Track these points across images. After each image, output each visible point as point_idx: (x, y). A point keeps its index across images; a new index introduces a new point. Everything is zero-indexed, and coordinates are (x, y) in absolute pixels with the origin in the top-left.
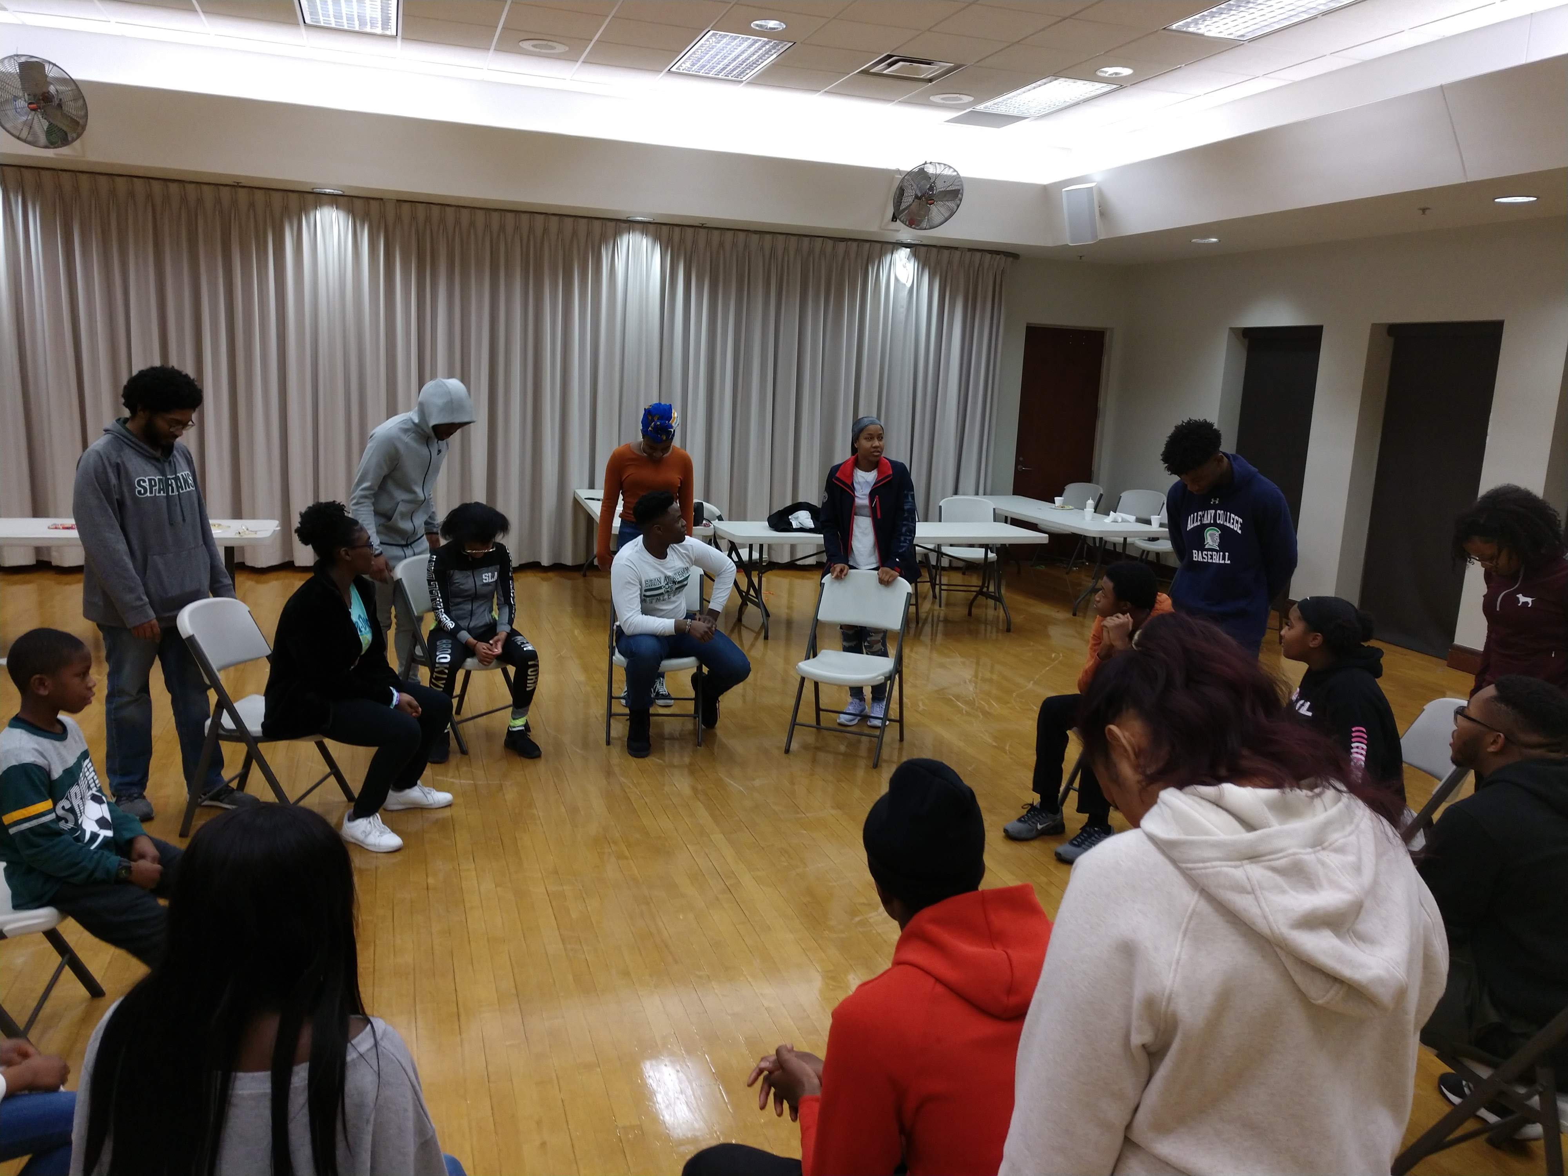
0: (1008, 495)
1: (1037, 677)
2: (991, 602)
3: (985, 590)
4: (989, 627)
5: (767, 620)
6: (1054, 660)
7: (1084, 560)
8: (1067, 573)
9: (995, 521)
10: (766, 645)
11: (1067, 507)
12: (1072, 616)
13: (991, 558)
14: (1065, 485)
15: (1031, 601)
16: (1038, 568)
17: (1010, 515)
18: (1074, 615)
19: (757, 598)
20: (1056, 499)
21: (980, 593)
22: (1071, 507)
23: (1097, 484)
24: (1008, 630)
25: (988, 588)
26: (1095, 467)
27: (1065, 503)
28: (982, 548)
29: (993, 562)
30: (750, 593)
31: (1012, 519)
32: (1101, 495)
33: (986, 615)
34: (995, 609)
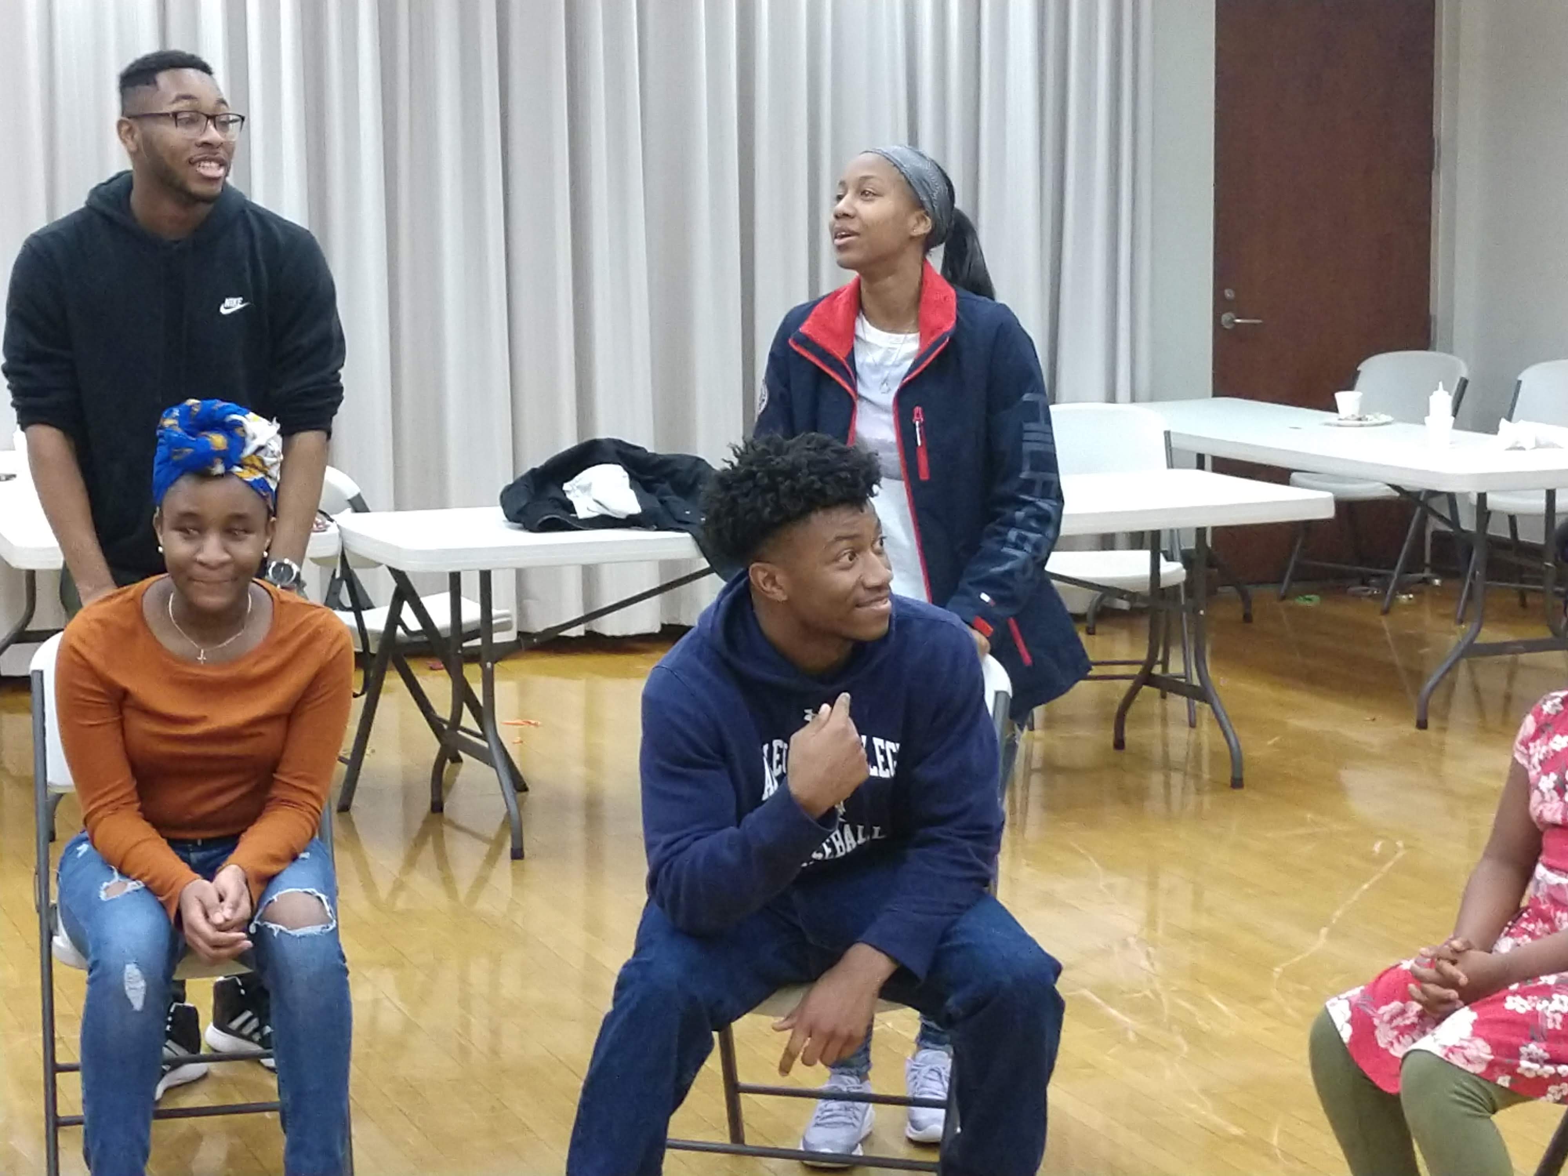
0: (1199, 397)
1: (1338, 913)
2: (1178, 704)
3: (1157, 670)
4: (1176, 778)
5: (520, 805)
6: (1380, 860)
7: (1427, 574)
8: (1386, 612)
9: (1171, 465)
10: (518, 877)
11: (1371, 418)
12: (1413, 729)
13: (1168, 575)
14: (1359, 362)
15: (1293, 696)
16: (1301, 602)
17: (1210, 451)
18: (1422, 725)
19: (483, 737)
20: (1341, 397)
21: (1147, 678)
22: (1384, 418)
23: (1451, 352)
24: (1237, 783)
25: (1165, 664)
26: (1438, 306)
27: (1366, 408)
28: (1141, 547)
29: (1176, 587)
30: (463, 724)
31: (1215, 459)
32: (1464, 383)
33: (1165, 745)
34: (1192, 725)
